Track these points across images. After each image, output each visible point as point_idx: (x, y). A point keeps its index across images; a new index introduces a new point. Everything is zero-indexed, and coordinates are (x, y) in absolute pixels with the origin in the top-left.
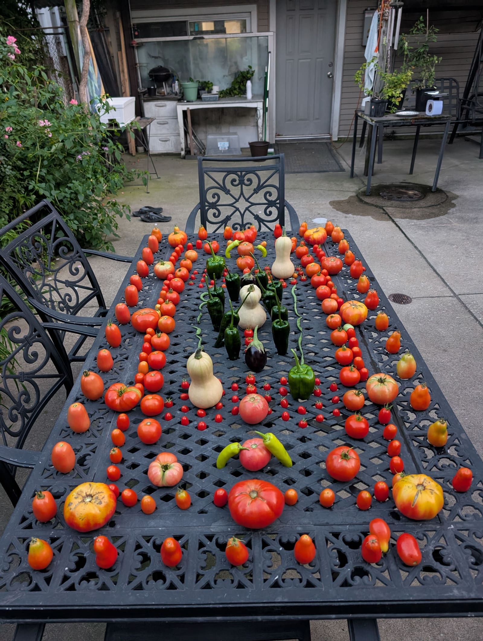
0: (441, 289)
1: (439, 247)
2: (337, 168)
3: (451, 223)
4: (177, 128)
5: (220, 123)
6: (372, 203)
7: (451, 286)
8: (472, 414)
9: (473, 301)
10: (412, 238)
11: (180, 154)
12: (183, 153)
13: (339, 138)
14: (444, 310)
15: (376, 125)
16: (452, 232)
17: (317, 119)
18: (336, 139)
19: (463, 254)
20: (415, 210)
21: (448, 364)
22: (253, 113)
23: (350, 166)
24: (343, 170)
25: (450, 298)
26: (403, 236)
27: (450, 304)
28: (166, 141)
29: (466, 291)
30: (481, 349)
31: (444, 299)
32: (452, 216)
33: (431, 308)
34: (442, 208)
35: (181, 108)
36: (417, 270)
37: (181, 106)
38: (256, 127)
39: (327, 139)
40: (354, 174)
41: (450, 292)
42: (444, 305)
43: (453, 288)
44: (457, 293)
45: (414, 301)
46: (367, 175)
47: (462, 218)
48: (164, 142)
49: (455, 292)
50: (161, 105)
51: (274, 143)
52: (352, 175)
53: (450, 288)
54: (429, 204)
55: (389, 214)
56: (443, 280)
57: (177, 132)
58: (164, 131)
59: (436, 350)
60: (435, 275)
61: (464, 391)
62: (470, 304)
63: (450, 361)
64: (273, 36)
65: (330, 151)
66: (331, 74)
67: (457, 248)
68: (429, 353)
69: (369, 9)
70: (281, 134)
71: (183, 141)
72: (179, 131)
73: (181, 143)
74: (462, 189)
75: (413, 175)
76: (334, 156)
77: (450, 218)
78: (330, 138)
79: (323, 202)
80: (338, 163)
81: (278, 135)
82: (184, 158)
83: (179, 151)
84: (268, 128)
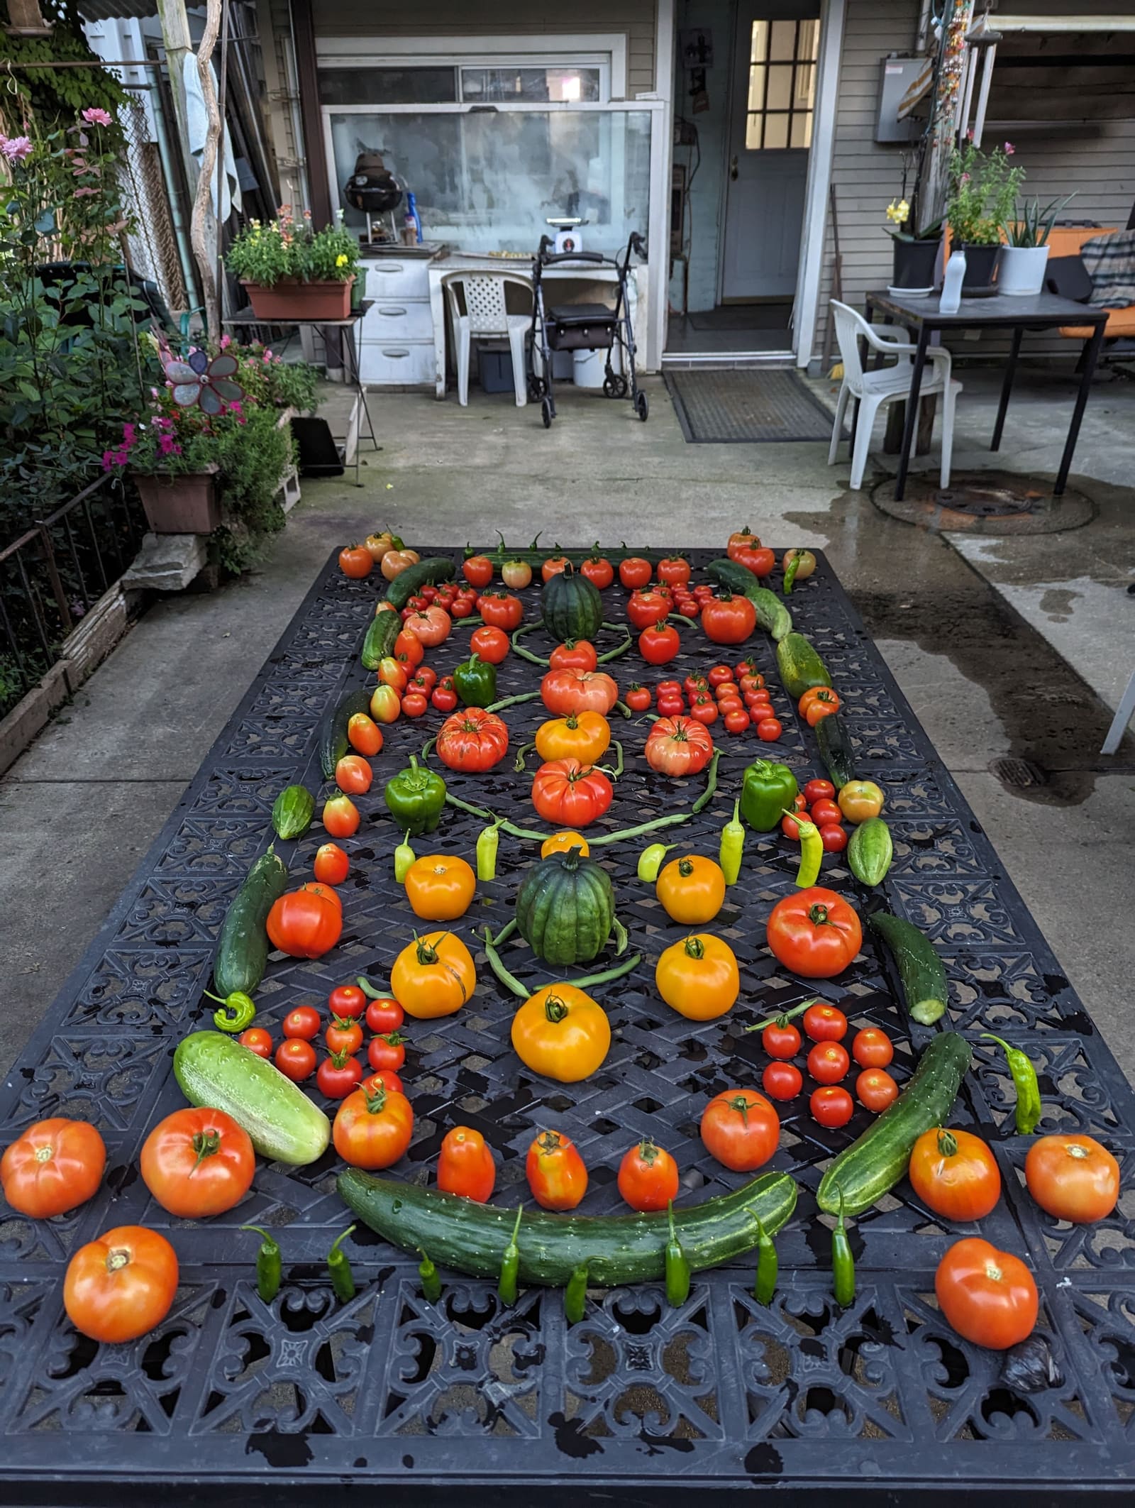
4: (426, 326)
11: (432, 389)
12: (440, 387)
28: (400, 356)
35: (438, 275)
37: (436, 271)
39: (785, 362)
48: (394, 360)
50: (389, 268)
51: (659, 368)
57: (428, 334)
58: (396, 332)
64: (664, 110)
69: (894, 54)
71: (441, 356)
72: (433, 333)
75: (1001, 451)
78: (794, 362)
82: (440, 399)
83: (431, 381)
84: (645, 332)
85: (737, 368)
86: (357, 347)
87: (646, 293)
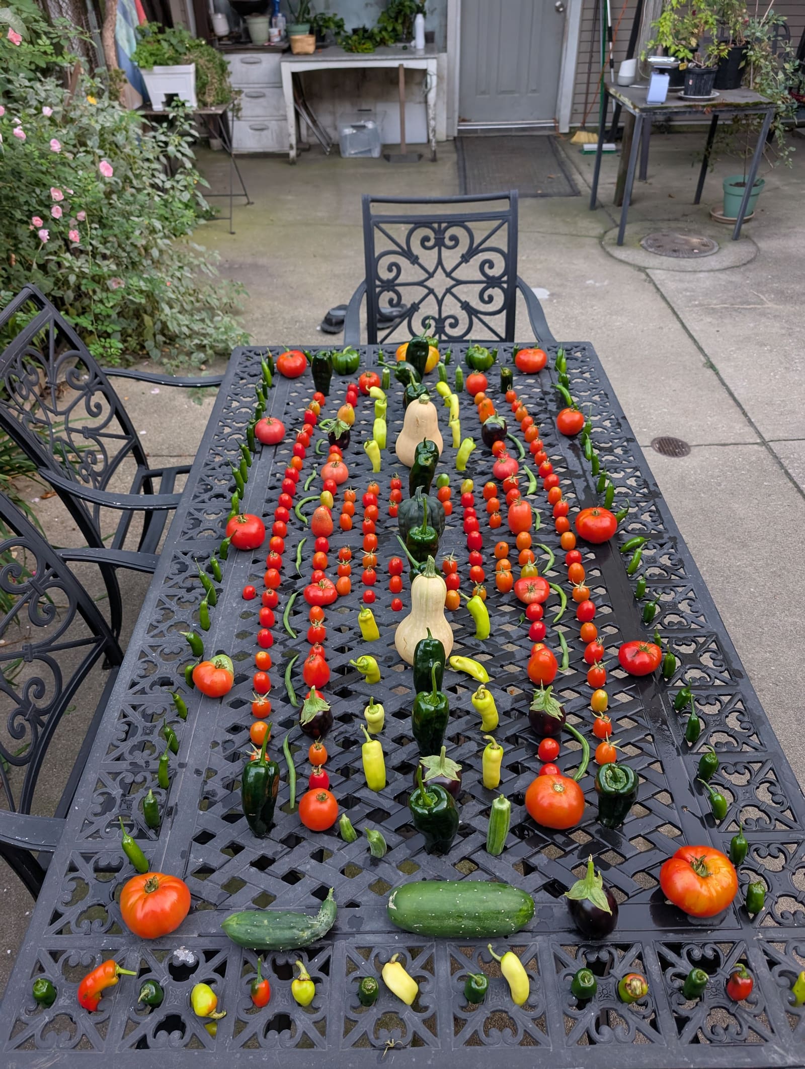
0: (741, 430)
1: (739, 349)
2: (568, 189)
3: (762, 302)
4: (280, 106)
5: (359, 96)
6: (626, 260)
7: (757, 424)
8: (782, 659)
9: (793, 453)
10: (695, 331)
11: (287, 155)
12: (293, 153)
13: (571, 128)
14: (743, 469)
15: (641, 116)
16: (763, 320)
17: (534, 91)
18: (566, 130)
19: (781, 363)
20: (702, 275)
21: (747, 570)
22: (418, 78)
23: (591, 184)
24: (576, 193)
25: (756, 447)
26: (679, 326)
27: (754, 458)
28: (262, 130)
29: (782, 435)
30: (802, 542)
31: (745, 449)
32: (764, 289)
33: (722, 465)
34: (747, 274)
35: (289, 68)
36: (700, 392)
37: (288, 64)
38: (423, 105)
39: (550, 128)
40: (597, 203)
41: (756, 435)
42: (744, 459)
43: (761, 429)
44: (767, 437)
45: (694, 450)
46: (620, 205)
47: (782, 292)
48: (258, 133)
49: (764, 435)
50: (252, 60)
51: (456, 134)
52: (594, 204)
53: (755, 428)
54: (726, 264)
55: (657, 283)
56: (745, 414)
57: (282, 112)
58: (259, 111)
59: (729, 544)
60: (732, 402)
61: (771, 619)
62: (788, 458)
63: (751, 565)
65: (555, 153)
66: (561, 6)
67: (771, 351)
68: (716, 549)
70: (467, 118)
71: (292, 130)
72: (286, 111)
73: (290, 135)
74: (785, 235)
75: (701, 206)
76: (561, 165)
77: (762, 292)
78: (555, 128)
79: (542, 258)
80: (569, 179)
81: (462, 120)
82: (293, 163)
83: (286, 149)
84: (445, 106)
85: (514, 134)
86: (230, 123)
87: (446, 77)
